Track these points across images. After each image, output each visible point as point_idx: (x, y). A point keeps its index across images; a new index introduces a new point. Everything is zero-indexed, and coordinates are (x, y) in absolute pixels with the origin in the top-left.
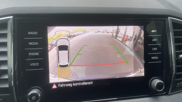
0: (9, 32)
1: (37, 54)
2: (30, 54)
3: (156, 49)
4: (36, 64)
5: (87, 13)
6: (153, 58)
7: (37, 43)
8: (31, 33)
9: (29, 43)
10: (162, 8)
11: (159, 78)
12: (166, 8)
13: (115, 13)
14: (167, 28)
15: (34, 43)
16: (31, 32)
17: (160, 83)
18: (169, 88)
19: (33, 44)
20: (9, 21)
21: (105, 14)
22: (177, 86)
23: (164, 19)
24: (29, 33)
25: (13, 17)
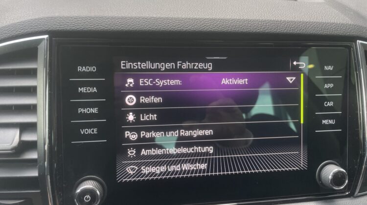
0: (41, 65)
1: (94, 110)
2: (81, 110)
4: (93, 131)
5: (195, 31)
6: (325, 122)
7: (95, 90)
8: (83, 70)
9: (79, 88)
10: (344, 22)
11: (337, 164)
12: (352, 23)
13: (251, 31)
14: (355, 63)
15: (89, 90)
16: (84, 67)
17: (339, 172)
18: (358, 183)
19: (86, 91)
20: (42, 43)
23: (348, 44)
24: (80, 68)
25: (50, 37)
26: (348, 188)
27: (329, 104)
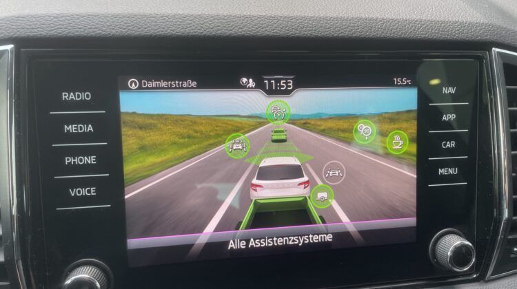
1: (91, 160)
2: (69, 160)
3: (451, 144)
4: (89, 191)
5: (244, 35)
6: (442, 171)
7: (90, 128)
8: (70, 97)
9: (66, 126)
10: (474, 20)
11: (462, 234)
12: (486, 21)
13: (330, 36)
14: (489, 83)
15: (81, 128)
16: (72, 94)
17: (463, 246)
18: (490, 260)
19: (77, 130)
20: (3, 58)
21: (298, 37)
22: (512, 256)
23: (478, 53)
24: (65, 95)
25: (15, 47)
26: (476, 268)
27: (448, 145)
